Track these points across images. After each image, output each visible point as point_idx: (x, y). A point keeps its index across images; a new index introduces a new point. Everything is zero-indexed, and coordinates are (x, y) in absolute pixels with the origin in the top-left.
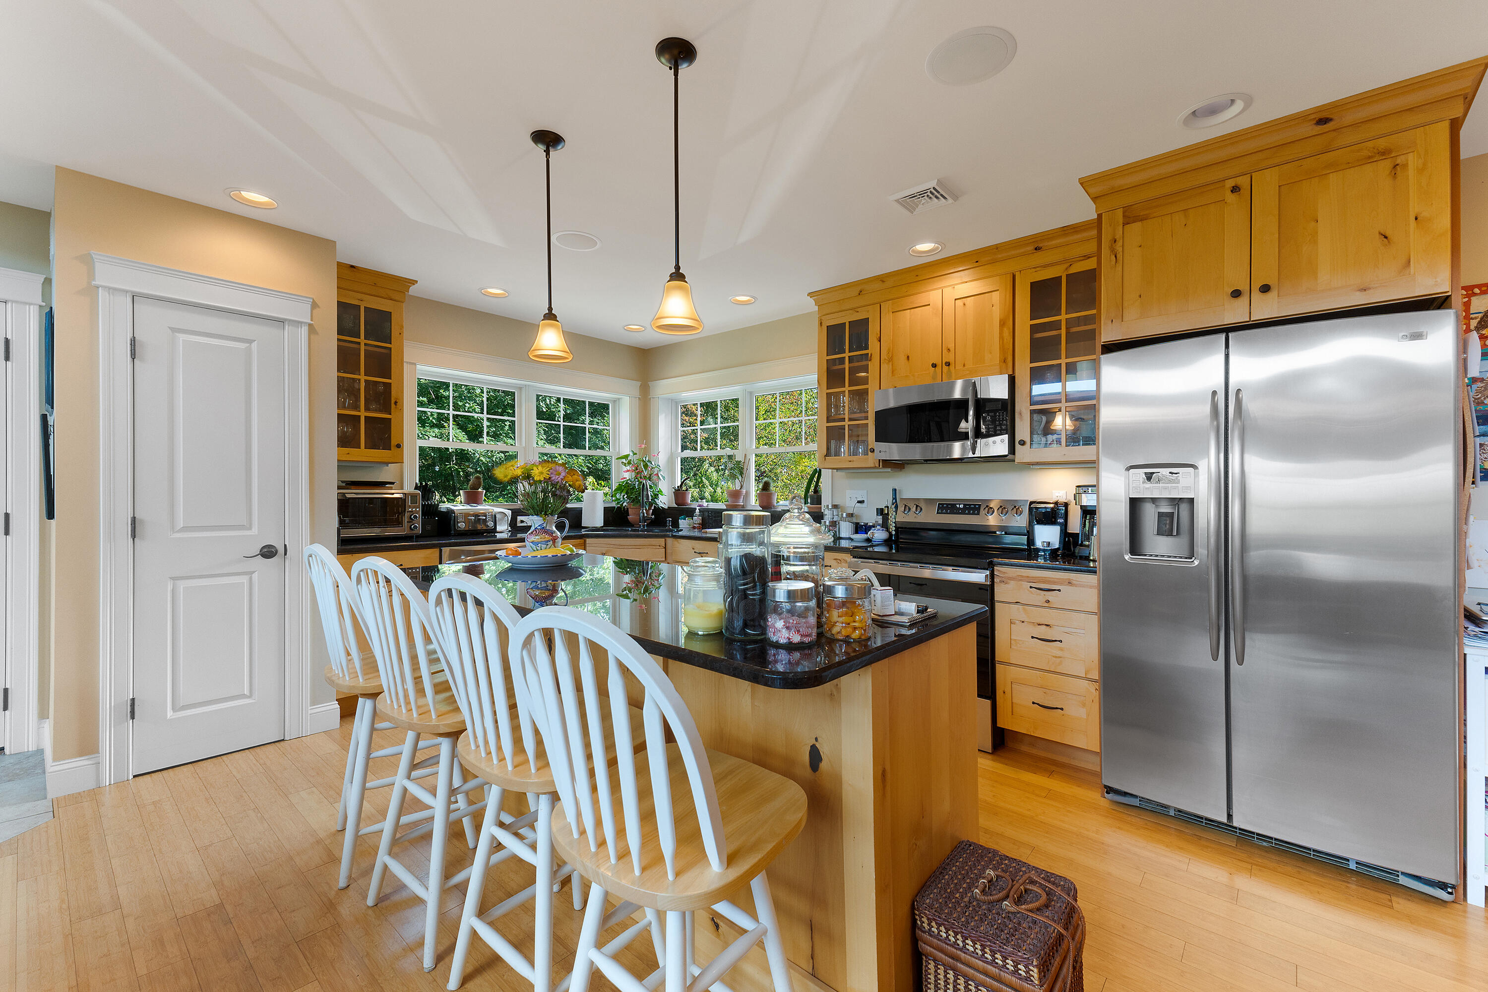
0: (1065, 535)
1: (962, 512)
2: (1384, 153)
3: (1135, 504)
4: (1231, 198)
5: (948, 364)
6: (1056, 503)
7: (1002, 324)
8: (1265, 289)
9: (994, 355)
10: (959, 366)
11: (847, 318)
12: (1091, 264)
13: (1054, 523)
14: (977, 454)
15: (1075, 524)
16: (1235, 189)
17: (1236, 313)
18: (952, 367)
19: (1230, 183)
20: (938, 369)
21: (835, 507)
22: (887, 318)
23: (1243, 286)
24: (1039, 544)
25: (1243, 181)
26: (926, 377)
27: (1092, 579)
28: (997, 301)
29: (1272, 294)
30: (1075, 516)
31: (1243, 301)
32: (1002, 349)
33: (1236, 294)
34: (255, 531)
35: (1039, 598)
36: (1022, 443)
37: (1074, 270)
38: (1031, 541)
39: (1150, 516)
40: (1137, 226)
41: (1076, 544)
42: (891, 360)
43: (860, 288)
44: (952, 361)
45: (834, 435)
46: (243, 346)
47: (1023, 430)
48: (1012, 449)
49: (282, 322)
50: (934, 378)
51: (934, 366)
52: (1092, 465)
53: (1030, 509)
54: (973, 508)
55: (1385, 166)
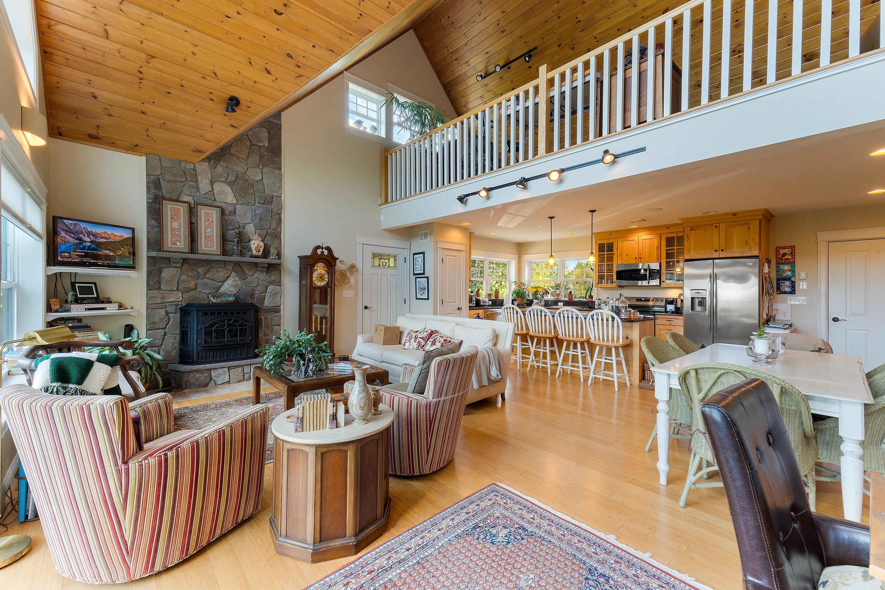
0: (676, 308)
1: (644, 301)
2: (747, 224)
3: (693, 299)
4: (715, 229)
5: (640, 258)
6: (673, 298)
7: (657, 248)
8: (722, 250)
9: (655, 256)
10: (644, 259)
11: (606, 242)
12: (682, 234)
13: (673, 304)
14: (650, 284)
15: (679, 305)
16: (716, 227)
17: (716, 255)
18: (641, 259)
19: (715, 225)
20: (637, 259)
21: (599, 299)
22: (620, 243)
23: (718, 249)
24: (668, 310)
25: (718, 225)
26: (633, 261)
27: (682, 317)
28: (656, 242)
29: (724, 252)
30: (679, 302)
31: (718, 252)
32: (657, 255)
33: (716, 251)
34: (457, 303)
35: (668, 323)
36: (663, 282)
37: (678, 235)
38: (666, 309)
39: (697, 301)
40: (693, 232)
41: (679, 310)
42: (621, 255)
43: (611, 233)
44: (641, 257)
45: (601, 278)
46: (455, 258)
47: (663, 278)
48: (660, 283)
49: (461, 250)
50: (636, 261)
51: (636, 258)
52: (682, 288)
53: (666, 300)
54: (647, 300)
55: (747, 226)
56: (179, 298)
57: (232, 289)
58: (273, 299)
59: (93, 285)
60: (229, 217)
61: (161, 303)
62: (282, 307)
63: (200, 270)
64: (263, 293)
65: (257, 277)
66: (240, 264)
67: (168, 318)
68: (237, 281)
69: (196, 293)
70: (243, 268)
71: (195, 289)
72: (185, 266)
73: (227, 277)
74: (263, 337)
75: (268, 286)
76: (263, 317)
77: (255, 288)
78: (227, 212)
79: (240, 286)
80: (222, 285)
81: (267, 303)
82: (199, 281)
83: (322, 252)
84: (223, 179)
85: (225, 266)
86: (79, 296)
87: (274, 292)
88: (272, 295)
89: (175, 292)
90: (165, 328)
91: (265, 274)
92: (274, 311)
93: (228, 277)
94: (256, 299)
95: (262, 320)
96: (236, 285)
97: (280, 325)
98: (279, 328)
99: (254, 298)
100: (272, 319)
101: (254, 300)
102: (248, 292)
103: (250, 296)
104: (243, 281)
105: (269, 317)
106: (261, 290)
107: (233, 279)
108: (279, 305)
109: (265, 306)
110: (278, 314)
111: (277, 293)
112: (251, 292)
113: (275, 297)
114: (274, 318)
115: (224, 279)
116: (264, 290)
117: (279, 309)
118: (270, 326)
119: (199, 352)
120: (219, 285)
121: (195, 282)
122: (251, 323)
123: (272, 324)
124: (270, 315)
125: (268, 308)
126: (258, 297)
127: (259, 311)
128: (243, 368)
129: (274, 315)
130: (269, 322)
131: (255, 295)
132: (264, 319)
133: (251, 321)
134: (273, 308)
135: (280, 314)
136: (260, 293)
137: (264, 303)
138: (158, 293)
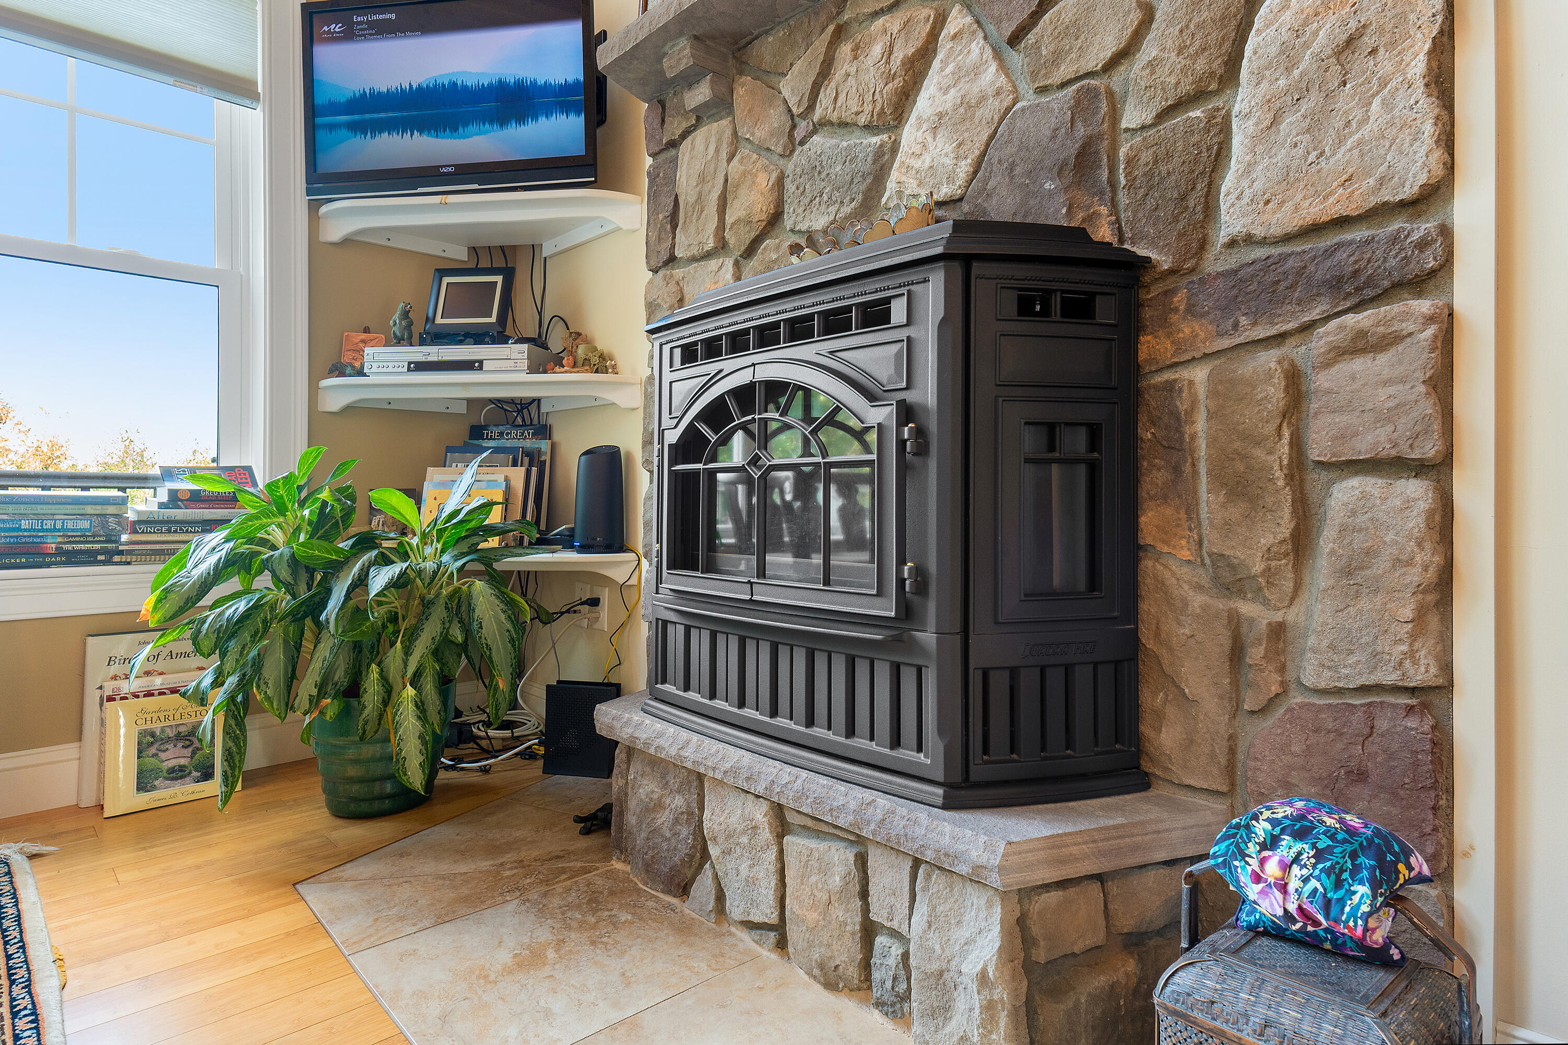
58: (1320, 120)
59: (499, 279)
62: (1471, 207)
64: (1199, 94)
68: (976, 70)
71: (777, 214)
73: (909, 64)
74: (1197, 601)
76: (1201, 371)
77: (1116, 80)
79: (992, 109)
80: (895, 148)
81: (1253, 197)
82: (793, 160)
86: (440, 321)
88: (1300, 93)
89: (714, 264)
92: (1336, 285)
93: (917, 68)
94: (1130, 185)
95: (1182, 406)
96: (968, 107)
97: (1420, 468)
98: (1408, 504)
99: (1113, 183)
100: (1322, 380)
101: (1114, 204)
102: (1053, 137)
103: (1069, 176)
104: (1016, 58)
105: (1269, 359)
106: (1182, 61)
107: (949, 70)
108: (1408, 191)
109: (1223, 236)
110: (1395, 308)
111: (1368, 41)
112: (1081, 131)
113: (1345, 101)
114: (1359, 364)
115: (898, 82)
116: (1201, 65)
117: (1423, 245)
118: (1290, 477)
119: (665, 623)
120: (879, 153)
121: (774, 176)
122: (906, 413)
123: (1298, 445)
124: (1282, 337)
125: (1259, 253)
126: (1146, 156)
127: (1147, 313)
128: (862, 861)
129: (1350, 319)
130: (1270, 428)
131: (1123, 151)
132: (1213, 393)
133: (911, 397)
134: (1339, 246)
135: (1423, 306)
136: (1163, 115)
137: (1210, 208)
138: (667, 280)
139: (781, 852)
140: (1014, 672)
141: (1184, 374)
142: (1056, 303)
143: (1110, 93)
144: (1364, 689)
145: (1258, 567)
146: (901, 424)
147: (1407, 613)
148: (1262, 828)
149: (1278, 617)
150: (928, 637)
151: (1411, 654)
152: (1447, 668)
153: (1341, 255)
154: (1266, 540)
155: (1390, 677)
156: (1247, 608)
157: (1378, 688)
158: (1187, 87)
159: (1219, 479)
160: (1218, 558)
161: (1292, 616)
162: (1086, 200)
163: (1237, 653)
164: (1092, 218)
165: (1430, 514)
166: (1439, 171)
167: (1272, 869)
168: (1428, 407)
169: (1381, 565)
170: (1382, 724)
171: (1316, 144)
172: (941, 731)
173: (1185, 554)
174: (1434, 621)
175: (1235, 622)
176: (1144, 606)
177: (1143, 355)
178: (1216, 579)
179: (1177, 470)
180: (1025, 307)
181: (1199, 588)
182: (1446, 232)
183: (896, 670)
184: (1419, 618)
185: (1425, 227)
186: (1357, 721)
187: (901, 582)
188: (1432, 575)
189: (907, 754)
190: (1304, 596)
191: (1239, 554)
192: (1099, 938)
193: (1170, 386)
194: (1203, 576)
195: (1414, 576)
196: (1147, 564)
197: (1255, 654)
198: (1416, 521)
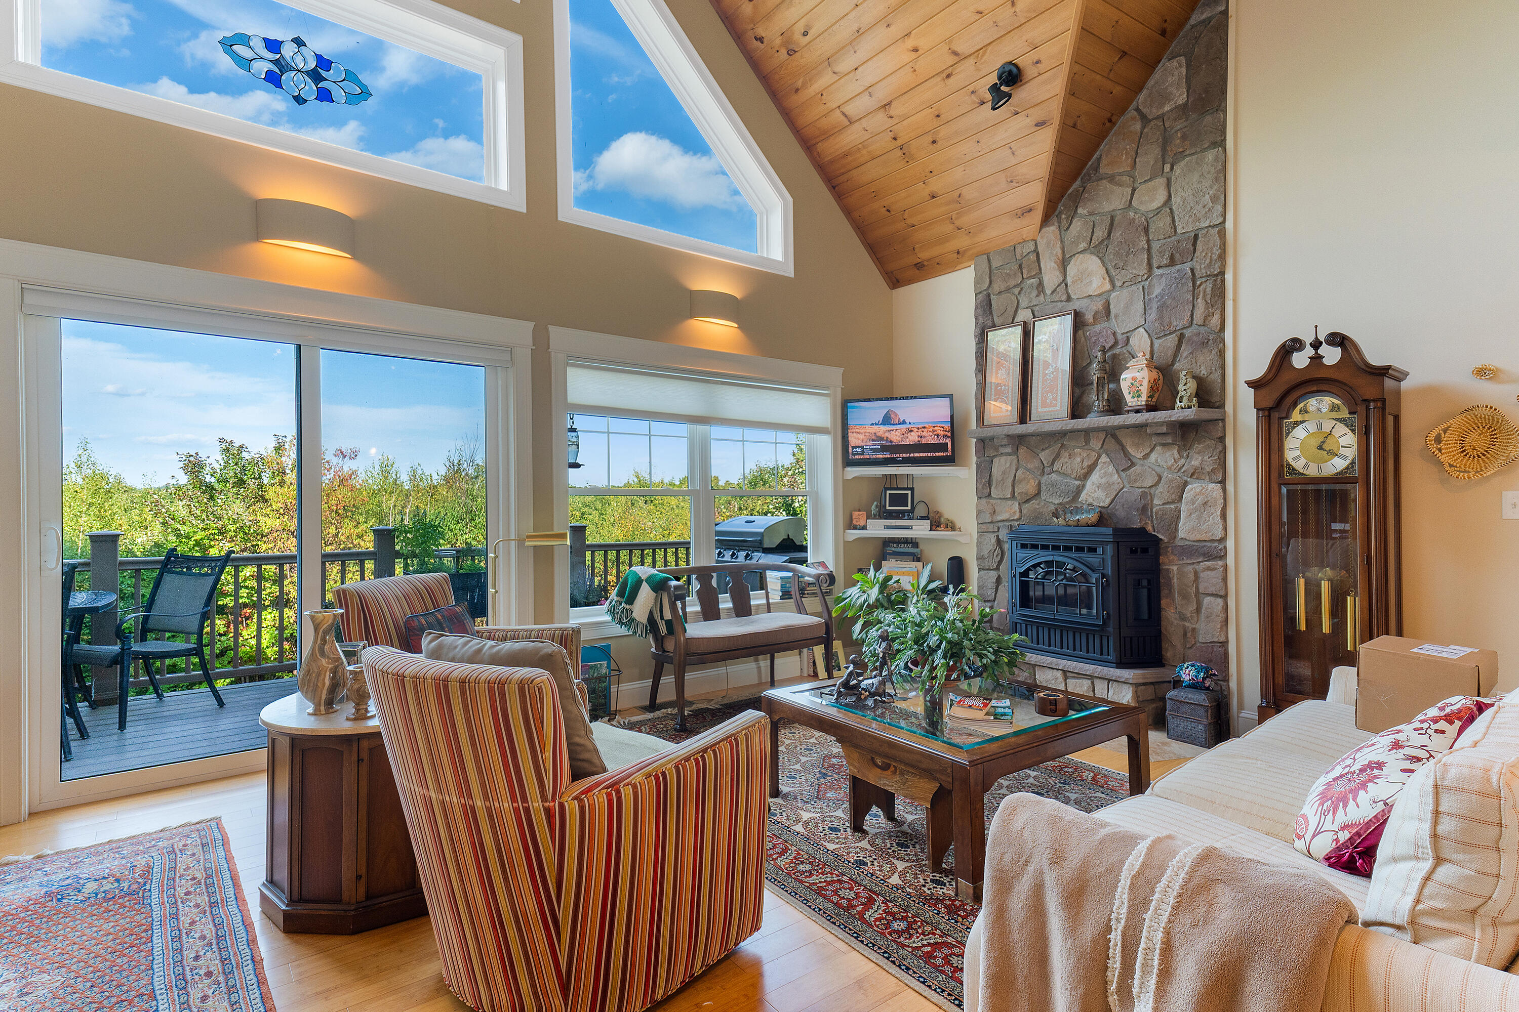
56: (1015, 513)
57: (1100, 494)
58: (1199, 518)
59: (909, 492)
60: (1097, 328)
61: (992, 522)
62: (1230, 544)
63: (1043, 455)
64: (1172, 502)
65: (1156, 461)
66: (1117, 432)
67: (1000, 552)
68: (1111, 475)
69: (1038, 504)
70: (1124, 442)
71: (1038, 494)
72: (1022, 451)
73: (1089, 466)
74: (1175, 622)
75: (1186, 484)
76: (1175, 568)
77: (1152, 491)
78: (1089, 317)
79: (1117, 487)
80: (1084, 486)
81: (1186, 530)
82: (1044, 479)
83: (1317, 359)
84: (1083, 245)
85: (1087, 442)
86: (888, 508)
87: (1200, 500)
88: (1196, 510)
89: (1010, 502)
90: (997, 569)
91: (1175, 452)
92: (1204, 555)
93: (1091, 468)
94: (1157, 518)
95: (1171, 576)
96: (1109, 485)
97: (1221, 597)
98: (1219, 604)
99: (1152, 516)
100: (1202, 575)
101: (1152, 521)
102: (1135, 501)
103: (1140, 512)
104: (1123, 474)
105: (1190, 568)
106: (1168, 495)
107: (1102, 471)
108: (1218, 538)
109: (1180, 537)
110: (1215, 563)
111: (1209, 504)
112: (1143, 502)
113: (1205, 515)
114: (1209, 573)
115: (1086, 470)
116: (1173, 496)
117: (1221, 550)
118: (1195, 596)
119: (1016, 623)
120: (1078, 487)
121: (1037, 482)
122: (1103, 576)
123: (1197, 588)
124: (1193, 563)
125: (1188, 543)
126: (1160, 513)
127: (1162, 551)
128: (1093, 683)
129: (1207, 563)
130: (1191, 584)
131: (1154, 510)
132: (1178, 574)
133: (1104, 572)
134: (1205, 546)
135: (1220, 563)
136: (1163, 504)
137: (1176, 529)
138: (988, 503)
139: (1066, 684)
140: (1131, 638)
141: (1172, 567)
142: (1139, 550)
143: (1150, 494)
144: (1211, 642)
145: (1189, 615)
146: (1102, 578)
147: (1219, 626)
148: (1186, 666)
149: (1194, 626)
150: (1111, 629)
151: (1220, 635)
152: (1227, 638)
153: (1205, 548)
154: (1191, 609)
155: (1216, 640)
156: (1187, 624)
157: (1214, 642)
158: (1169, 500)
159: (1180, 594)
160: (1180, 612)
161: (1197, 626)
162: (1144, 519)
163: (1185, 634)
164: (1146, 524)
165: (1223, 606)
166: (1223, 536)
167: (1187, 672)
168: (1222, 584)
169: (1214, 616)
170: (1215, 650)
171: (1199, 522)
172: (1115, 650)
173: (1173, 611)
174: (1224, 628)
175: (1184, 626)
176: (1162, 623)
177: (1160, 562)
178: (1180, 617)
179: (1170, 590)
180: (1133, 552)
181: (1176, 619)
182: (1225, 547)
183: (1101, 637)
184: (1221, 628)
185: (1221, 546)
186: (1210, 649)
187: (1103, 616)
188: (1223, 618)
189: (1105, 657)
190: (1199, 622)
191: (1184, 612)
192: (1154, 697)
193: (1168, 570)
194: (1177, 616)
195: (1220, 619)
196: (1163, 613)
197: (1189, 635)
198: (1220, 608)
